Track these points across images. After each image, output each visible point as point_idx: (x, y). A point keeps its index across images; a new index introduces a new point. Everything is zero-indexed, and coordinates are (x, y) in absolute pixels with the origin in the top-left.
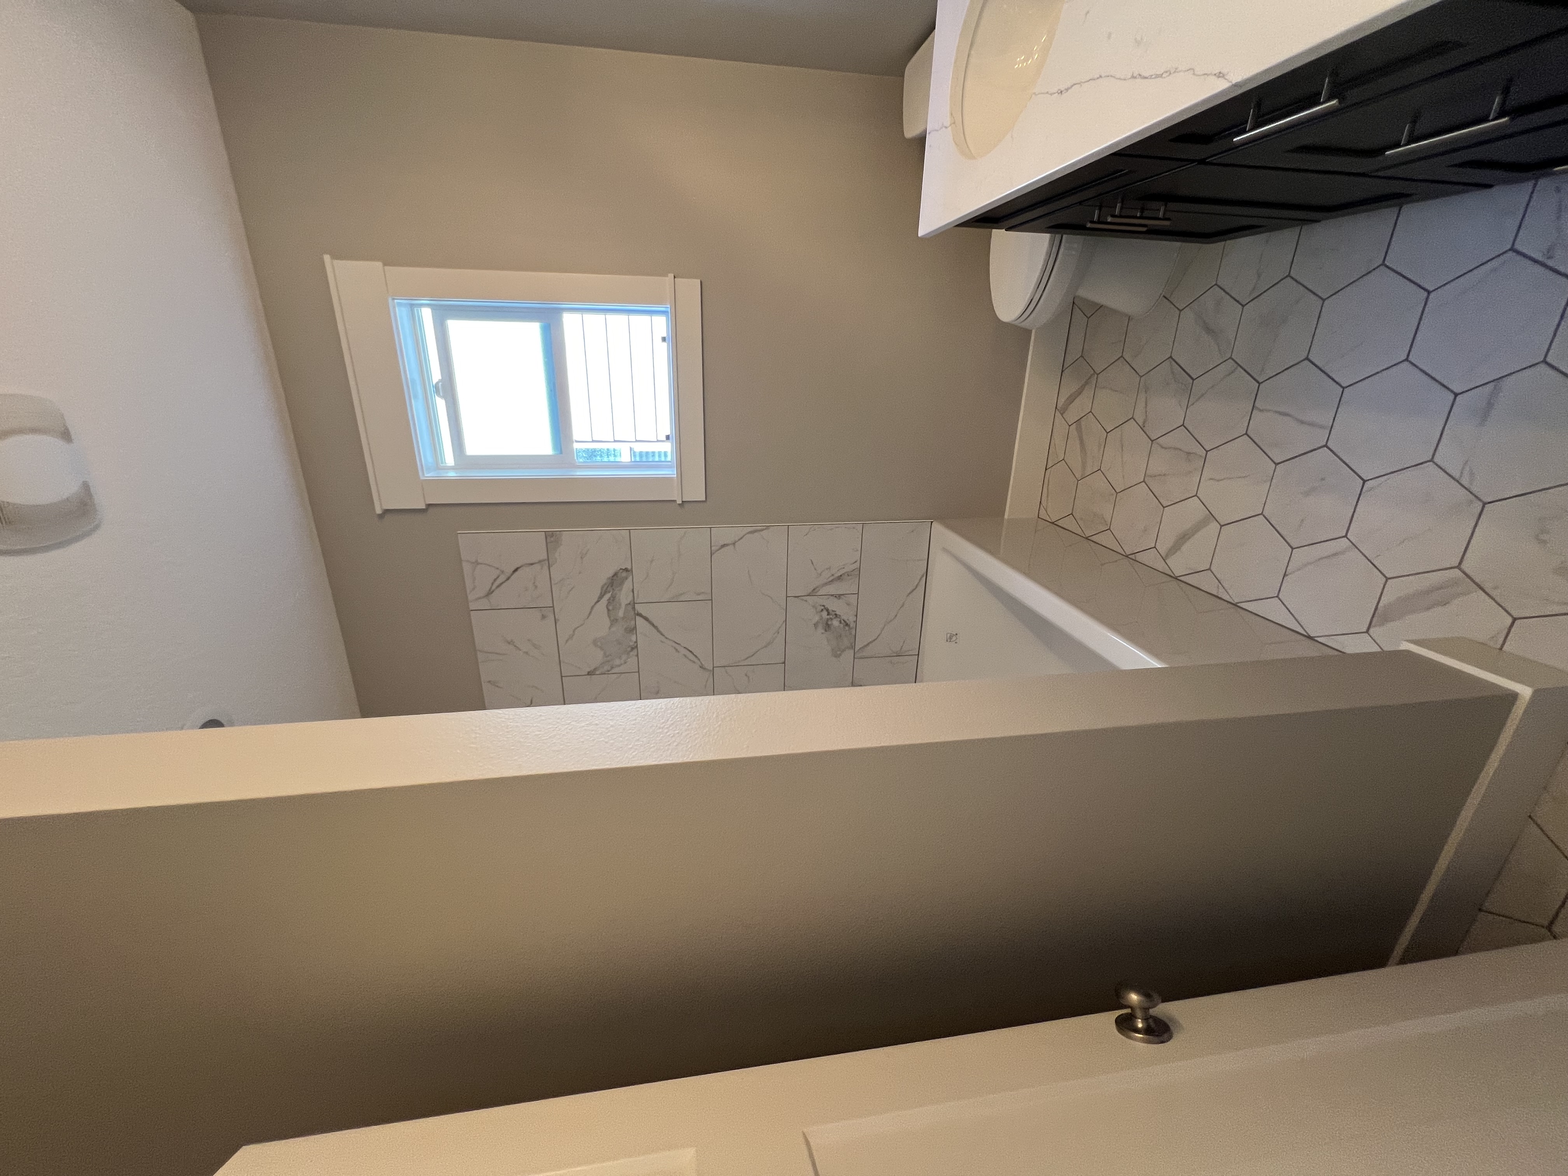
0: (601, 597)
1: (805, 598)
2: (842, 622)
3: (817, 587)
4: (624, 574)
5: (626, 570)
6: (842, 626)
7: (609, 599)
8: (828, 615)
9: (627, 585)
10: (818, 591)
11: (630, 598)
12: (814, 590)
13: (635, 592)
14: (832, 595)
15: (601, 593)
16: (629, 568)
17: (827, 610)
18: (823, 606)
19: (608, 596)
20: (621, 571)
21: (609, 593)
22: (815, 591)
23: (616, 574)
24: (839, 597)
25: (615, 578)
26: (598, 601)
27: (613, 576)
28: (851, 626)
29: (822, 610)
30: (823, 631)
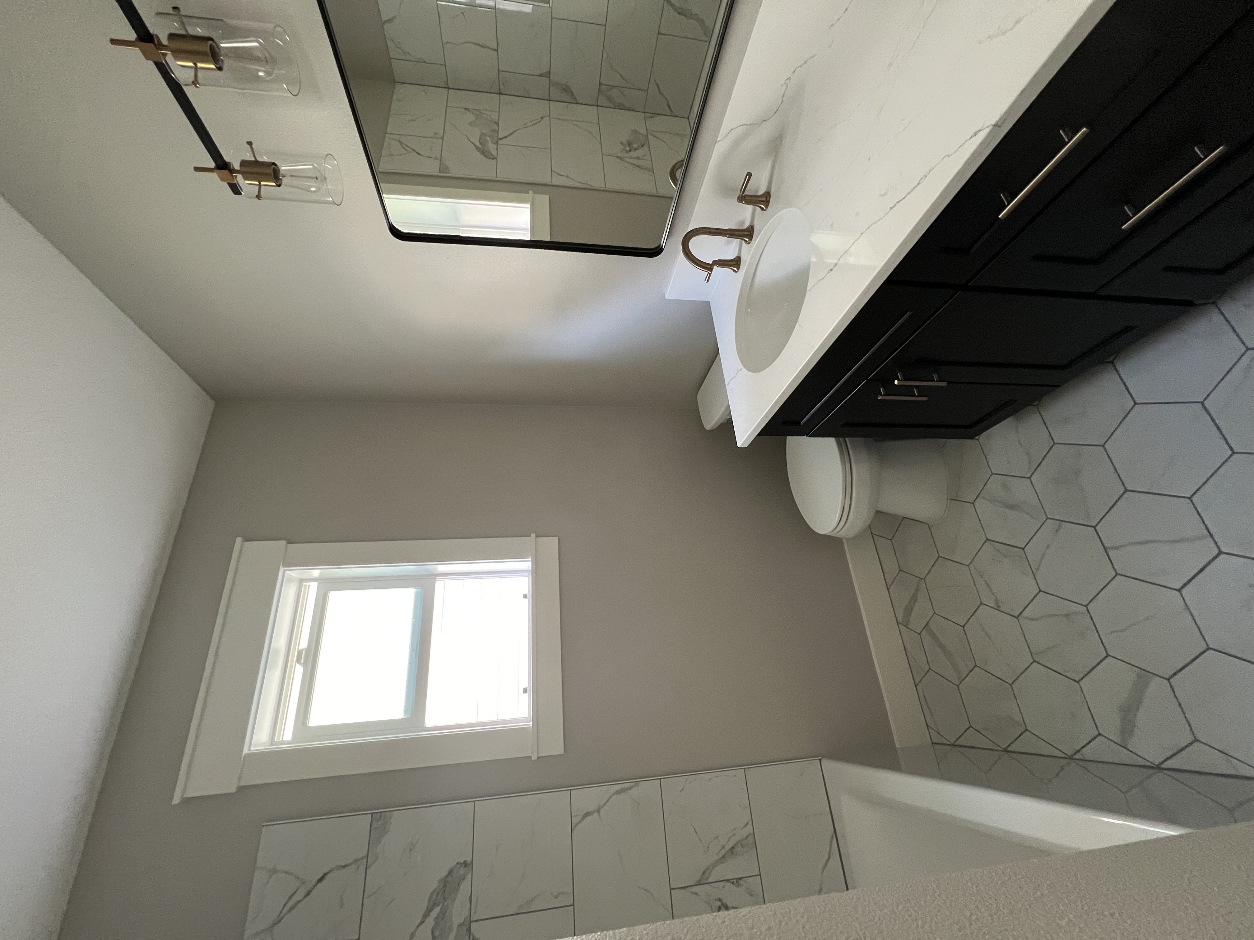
0: (426, 915)
1: (694, 889)
3: (707, 869)
4: (462, 871)
5: (465, 864)
9: (465, 887)
10: (709, 877)
11: (466, 913)
12: (704, 873)
13: (474, 901)
14: (728, 880)
15: (428, 907)
16: (469, 860)
18: (720, 900)
19: (437, 910)
20: (459, 866)
21: (439, 905)
22: (707, 875)
23: (450, 872)
24: (737, 882)
25: (449, 879)
26: (422, 922)
27: (447, 877)
29: (719, 907)
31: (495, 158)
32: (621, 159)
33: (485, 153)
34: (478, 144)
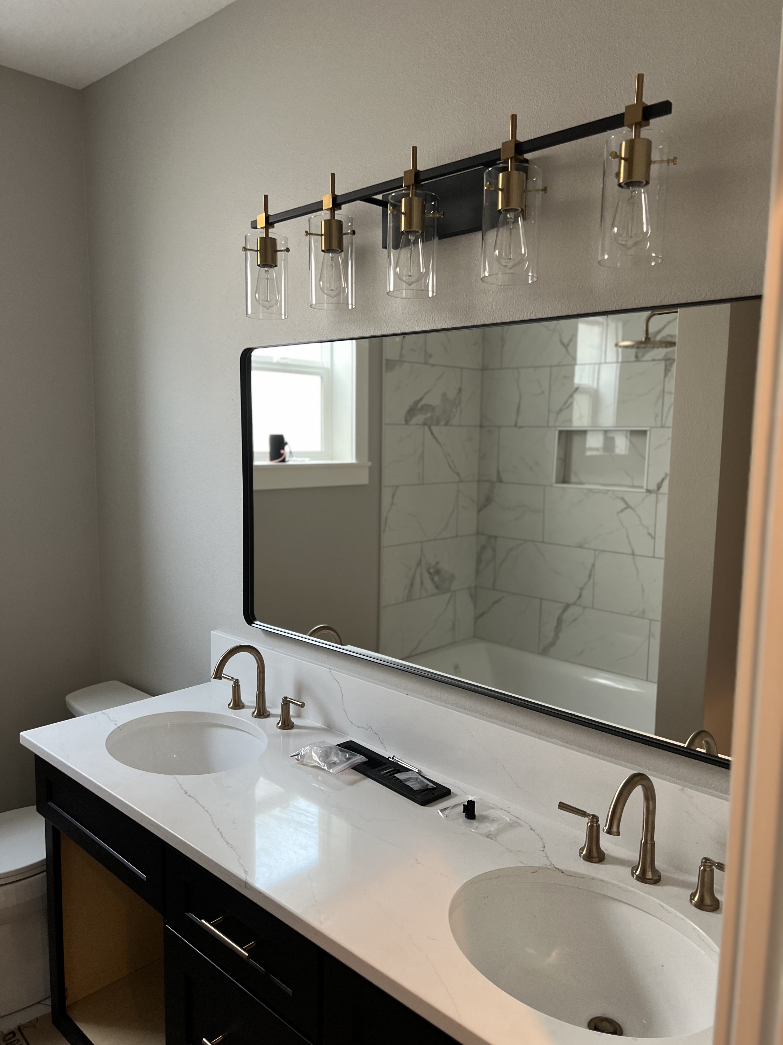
31: (407, 422)
32: (419, 563)
33: (412, 412)
34: (422, 403)
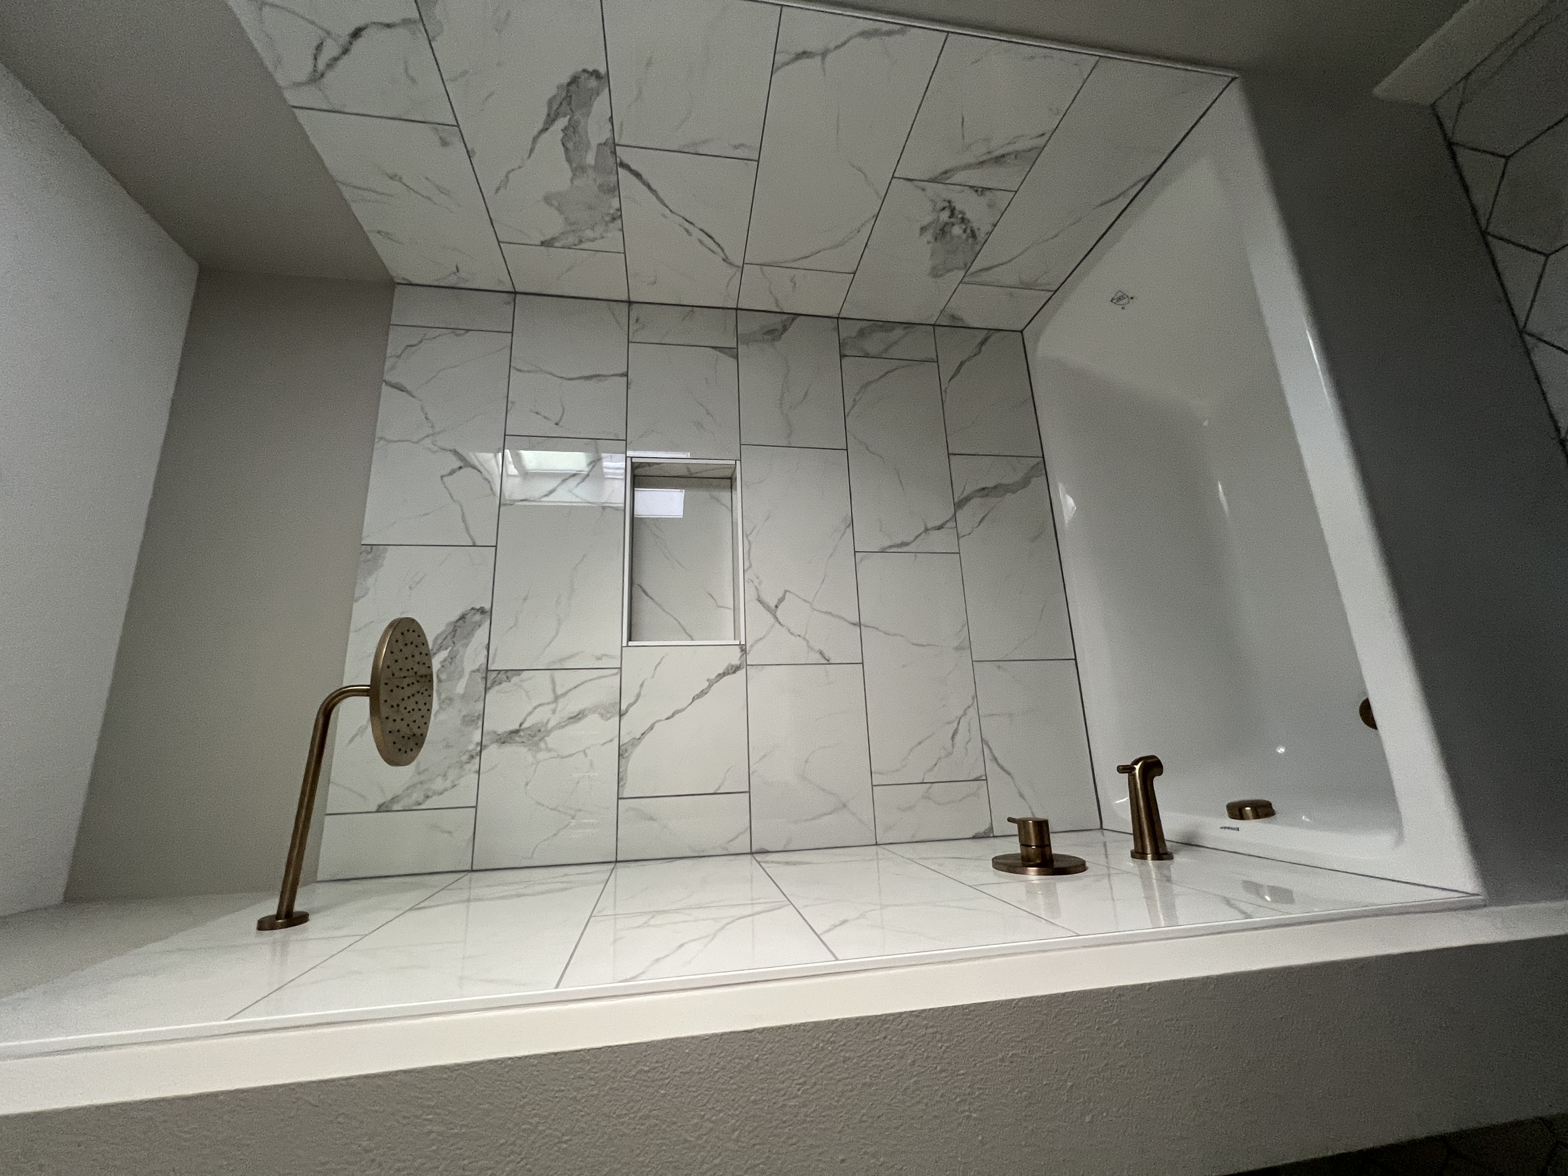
0: (551, 120)
1: (923, 184)
2: (968, 231)
3: (953, 169)
4: (593, 83)
5: (596, 74)
6: (964, 236)
7: (565, 130)
8: (950, 217)
9: (600, 105)
10: (949, 178)
11: (608, 135)
12: (947, 172)
13: (616, 124)
14: (971, 187)
15: (549, 115)
16: (602, 71)
17: (953, 211)
18: (949, 202)
19: (562, 122)
20: (586, 75)
21: (565, 115)
22: (948, 175)
23: (574, 80)
24: (982, 191)
25: (573, 88)
26: (545, 129)
27: (569, 85)
28: (979, 238)
29: (944, 209)
30: (933, 240)
